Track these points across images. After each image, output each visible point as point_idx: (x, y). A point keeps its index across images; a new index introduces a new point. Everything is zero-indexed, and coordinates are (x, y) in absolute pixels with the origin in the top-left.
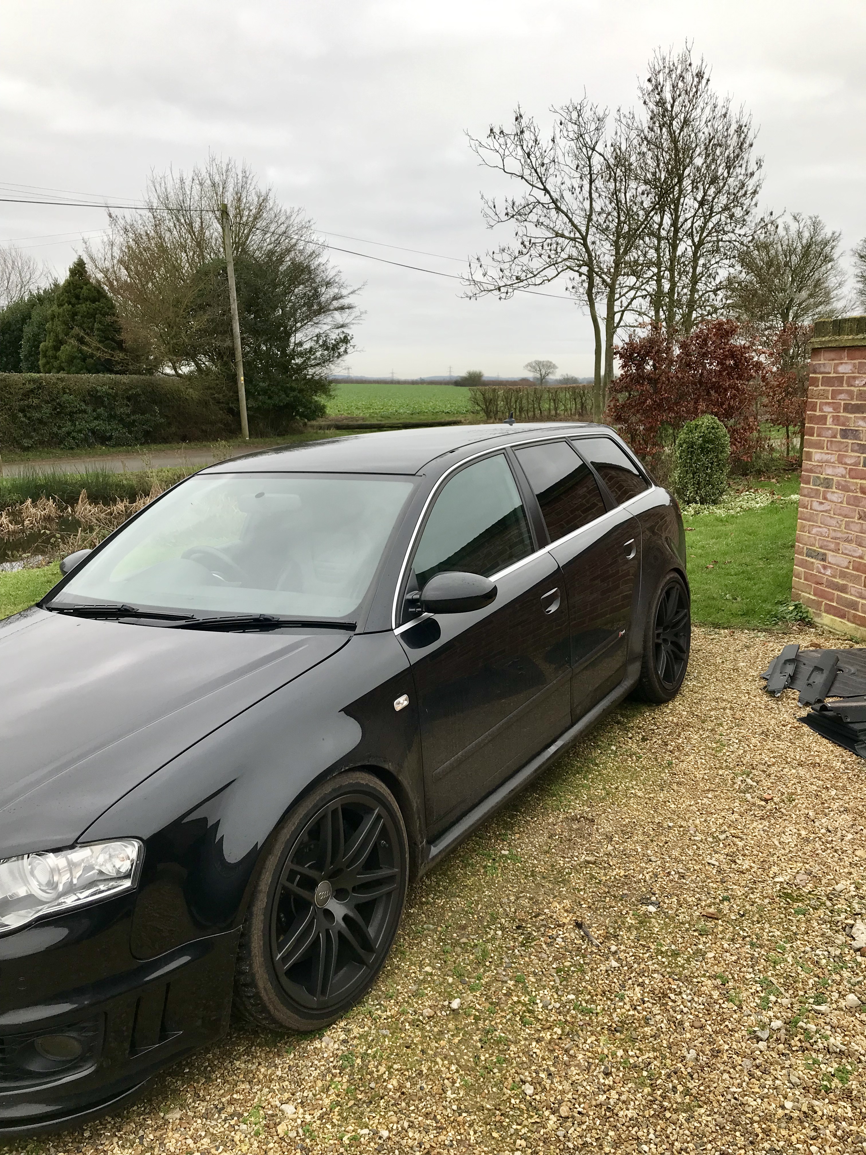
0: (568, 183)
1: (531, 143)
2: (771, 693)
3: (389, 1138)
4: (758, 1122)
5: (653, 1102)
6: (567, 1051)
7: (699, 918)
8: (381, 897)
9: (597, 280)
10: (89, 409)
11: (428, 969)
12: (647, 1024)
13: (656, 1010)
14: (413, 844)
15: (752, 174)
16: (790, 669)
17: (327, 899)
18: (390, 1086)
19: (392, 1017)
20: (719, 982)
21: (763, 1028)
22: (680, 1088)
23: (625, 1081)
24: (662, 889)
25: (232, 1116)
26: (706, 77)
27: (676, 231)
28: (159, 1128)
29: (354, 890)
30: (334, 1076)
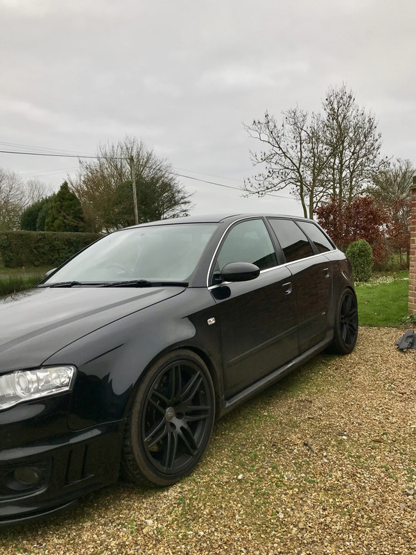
0: (290, 145)
1: (273, 127)
2: (401, 350)
3: (204, 536)
4: (411, 532)
5: (351, 523)
6: (301, 499)
7: (371, 442)
8: (200, 420)
9: (305, 188)
10: (67, 248)
11: (225, 462)
12: (345, 488)
13: (350, 481)
14: (218, 397)
15: (377, 140)
16: (410, 340)
17: (172, 417)
18: (205, 513)
19: (206, 482)
20: (384, 469)
21: (410, 489)
22: (365, 516)
23: (335, 513)
24: (350, 429)
25: (118, 525)
26: (353, 98)
27: (342, 166)
28: (79, 530)
29: (186, 414)
30: (174, 507)
